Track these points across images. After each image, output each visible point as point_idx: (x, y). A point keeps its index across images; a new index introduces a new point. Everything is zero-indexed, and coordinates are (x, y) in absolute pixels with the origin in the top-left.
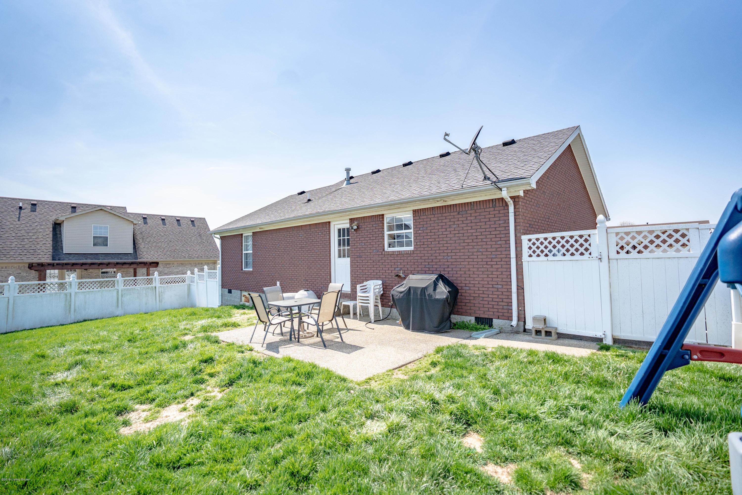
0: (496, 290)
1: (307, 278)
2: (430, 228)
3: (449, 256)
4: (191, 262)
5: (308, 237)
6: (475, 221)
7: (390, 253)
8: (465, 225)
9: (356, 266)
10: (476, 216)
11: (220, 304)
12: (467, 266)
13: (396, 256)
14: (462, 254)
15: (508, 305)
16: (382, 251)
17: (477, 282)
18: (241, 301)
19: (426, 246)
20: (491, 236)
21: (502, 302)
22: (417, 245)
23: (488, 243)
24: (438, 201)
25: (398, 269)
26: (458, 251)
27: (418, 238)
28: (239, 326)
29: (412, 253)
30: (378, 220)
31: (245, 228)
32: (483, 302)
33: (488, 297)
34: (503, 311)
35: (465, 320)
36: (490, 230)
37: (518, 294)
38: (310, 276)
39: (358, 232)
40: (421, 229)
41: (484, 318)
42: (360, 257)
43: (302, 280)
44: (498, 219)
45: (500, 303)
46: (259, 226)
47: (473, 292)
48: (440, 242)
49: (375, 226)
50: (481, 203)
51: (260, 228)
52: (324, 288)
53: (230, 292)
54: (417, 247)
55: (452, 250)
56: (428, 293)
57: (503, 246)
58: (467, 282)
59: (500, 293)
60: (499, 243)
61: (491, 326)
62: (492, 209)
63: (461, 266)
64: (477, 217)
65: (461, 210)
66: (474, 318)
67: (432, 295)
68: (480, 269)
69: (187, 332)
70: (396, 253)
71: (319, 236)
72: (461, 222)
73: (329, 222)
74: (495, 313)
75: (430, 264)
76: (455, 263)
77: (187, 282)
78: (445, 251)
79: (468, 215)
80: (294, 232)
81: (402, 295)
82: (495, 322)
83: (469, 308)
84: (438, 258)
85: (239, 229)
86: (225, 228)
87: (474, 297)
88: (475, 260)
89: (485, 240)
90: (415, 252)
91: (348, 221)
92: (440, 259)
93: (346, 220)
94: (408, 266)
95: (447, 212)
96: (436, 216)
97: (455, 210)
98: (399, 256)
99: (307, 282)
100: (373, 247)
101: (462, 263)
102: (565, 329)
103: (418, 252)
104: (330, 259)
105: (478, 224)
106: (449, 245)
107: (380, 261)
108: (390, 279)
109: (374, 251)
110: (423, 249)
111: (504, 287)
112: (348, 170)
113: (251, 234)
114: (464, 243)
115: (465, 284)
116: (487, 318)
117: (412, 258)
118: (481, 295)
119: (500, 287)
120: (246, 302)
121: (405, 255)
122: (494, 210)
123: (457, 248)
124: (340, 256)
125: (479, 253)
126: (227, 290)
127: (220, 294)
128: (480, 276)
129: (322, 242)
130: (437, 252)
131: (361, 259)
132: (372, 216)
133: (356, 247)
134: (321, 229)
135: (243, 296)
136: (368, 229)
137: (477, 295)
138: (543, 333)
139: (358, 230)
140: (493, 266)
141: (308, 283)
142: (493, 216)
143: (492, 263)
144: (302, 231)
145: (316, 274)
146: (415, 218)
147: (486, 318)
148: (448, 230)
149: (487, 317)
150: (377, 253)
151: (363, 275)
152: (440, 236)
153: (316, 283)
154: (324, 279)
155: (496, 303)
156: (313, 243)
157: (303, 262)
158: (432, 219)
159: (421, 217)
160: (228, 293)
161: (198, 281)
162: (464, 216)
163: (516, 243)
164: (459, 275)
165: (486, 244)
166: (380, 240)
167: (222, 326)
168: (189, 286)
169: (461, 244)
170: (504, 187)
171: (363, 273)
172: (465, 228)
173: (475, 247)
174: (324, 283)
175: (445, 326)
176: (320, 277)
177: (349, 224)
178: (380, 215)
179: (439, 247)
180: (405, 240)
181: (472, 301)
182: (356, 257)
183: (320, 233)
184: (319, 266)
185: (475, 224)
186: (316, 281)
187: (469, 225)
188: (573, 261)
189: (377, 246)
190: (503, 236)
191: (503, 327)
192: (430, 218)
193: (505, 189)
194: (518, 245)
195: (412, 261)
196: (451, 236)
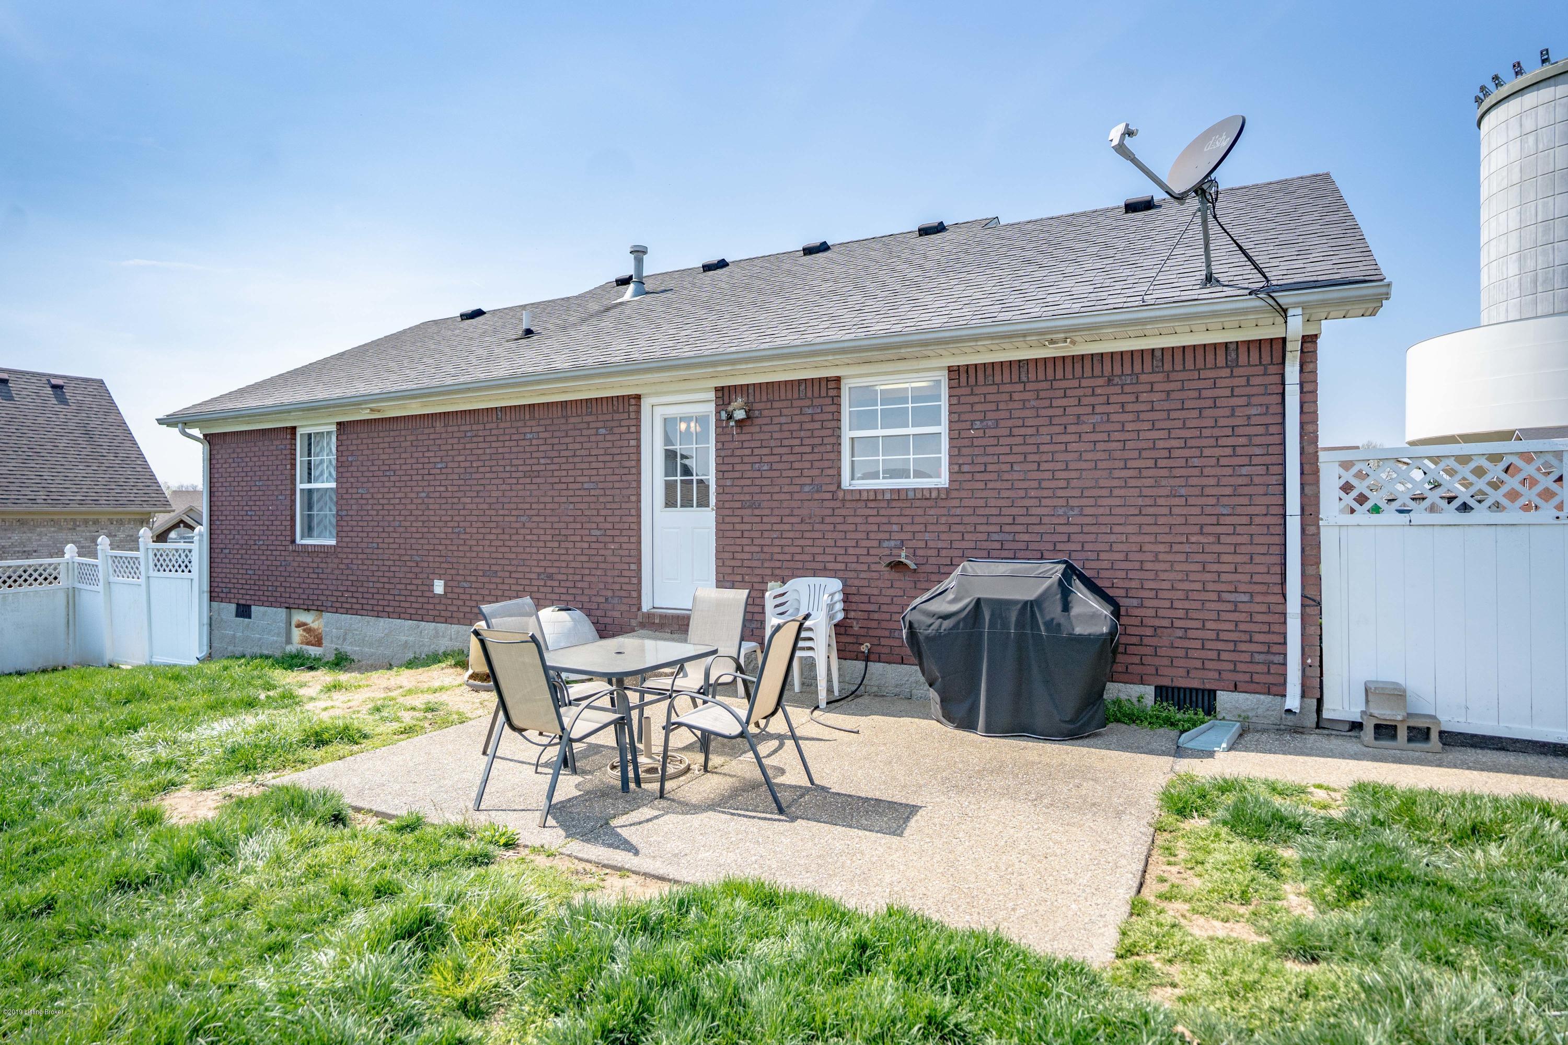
0: (1230, 607)
1: (549, 570)
2: (1010, 423)
3: (1072, 508)
4: (56, 517)
5: (556, 441)
6: (1166, 405)
7: (865, 496)
8: (1131, 417)
9: (739, 534)
10: (1168, 392)
11: (205, 652)
12: (1133, 539)
13: (885, 504)
14: (1118, 502)
15: (1268, 652)
16: (834, 488)
17: (1166, 585)
18: (289, 641)
19: (994, 476)
20: (1218, 452)
21: (1251, 641)
22: (960, 472)
23: (1207, 471)
24: (1052, 342)
25: (892, 543)
26: (1105, 492)
27: (965, 451)
28: (365, 737)
29: (943, 496)
30: (823, 393)
31: (312, 409)
32: (1187, 644)
33: (1203, 628)
34: (1252, 668)
35: (1123, 696)
36: (1217, 432)
37: (1302, 620)
38: (564, 564)
39: (745, 430)
40: (978, 424)
41: (1185, 689)
42: (754, 506)
43: (534, 576)
44: (1242, 401)
45: (1243, 647)
46: (366, 402)
47: (1151, 612)
48: (1044, 466)
49: (810, 411)
50: (1189, 355)
51: (372, 410)
52: (616, 600)
53: (244, 611)
54: (960, 477)
55: (1083, 489)
56: (1048, 618)
57: (1256, 480)
58: (1134, 584)
59: (1243, 617)
60: (1244, 470)
61: (1210, 710)
62: (1226, 372)
63: (1113, 538)
64: (1173, 395)
65: (1117, 371)
66: (1153, 688)
67: (1059, 625)
68: (1176, 548)
69: (172, 775)
70: (887, 496)
71: (601, 438)
72: (1118, 408)
73: (638, 397)
74: (1225, 675)
75: (1007, 528)
76: (1093, 529)
77: (63, 582)
78: (1060, 493)
79: (1141, 388)
80: (502, 425)
81: (947, 624)
82: (1224, 699)
83: (1136, 660)
84: (1033, 511)
85: (289, 412)
86: (230, 406)
87: (1155, 628)
88: (1161, 520)
89: (1196, 462)
90: (954, 494)
91: (712, 395)
92: (1041, 516)
93: (705, 390)
94: (927, 536)
95: (1069, 375)
96: (1030, 386)
97: (1097, 372)
98: (894, 504)
99: (549, 583)
100: (802, 475)
101: (1117, 529)
102: (1462, 720)
103: (964, 494)
104: (639, 510)
105: (1173, 415)
106: (1074, 474)
107: (827, 520)
108: (863, 575)
109: (807, 489)
110: (981, 485)
111: (1258, 599)
112: (639, 253)
113: (333, 428)
114: (1126, 468)
115: (1127, 589)
116: (1197, 690)
117: (944, 511)
118: (1178, 623)
119: (1245, 598)
120: (309, 643)
121: (918, 503)
122: (1232, 376)
123: (1102, 483)
124: (670, 503)
125: (1176, 501)
126: (233, 607)
127: (206, 620)
128: (1178, 567)
129: (609, 458)
130: (1033, 493)
131: (757, 512)
132: (800, 382)
133: (738, 475)
134: (609, 417)
135: (298, 626)
136: (783, 420)
137: (1166, 623)
138: (1402, 734)
139: (749, 422)
140: (1224, 539)
141: (556, 584)
142: (1228, 392)
143: (1219, 530)
144: (533, 423)
145: (584, 558)
146: (958, 391)
147: (1191, 690)
148: (1071, 429)
149: (1195, 684)
150: (816, 496)
151: (763, 561)
152: (1043, 448)
153: (585, 585)
154: (616, 573)
155: (1231, 646)
156: (577, 460)
157: (535, 519)
158: (1016, 396)
159: (977, 390)
160: (237, 616)
161: (113, 579)
162: (1127, 389)
163: (1302, 473)
164: (1106, 565)
165: (1202, 475)
166: (826, 456)
167: (304, 742)
168: (72, 597)
169: (1117, 473)
170: (1296, 305)
171: (763, 556)
172: (1129, 427)
173: (1164, 482)
174: (617, 587)
175: (1092, 717)
176: (602, 566)
177: (713, 405)
178: (828, 380)
179: (1040, 481)
180: (911, 457)
181: (1146, 641)
182: (738, 505)
183: (602, 431)
184: (598, 533)
185: (1164, 415)
186: (586, 578)
187: (1143, 416)
188: (1499, 528)
189: (816, 472)
190: (1258, 451)
191: (1250, 714)
192: (1011, 393)
193: (1299, 311)
194: (1309, 479)
195: (943, 520)
196: (1082, 447)
